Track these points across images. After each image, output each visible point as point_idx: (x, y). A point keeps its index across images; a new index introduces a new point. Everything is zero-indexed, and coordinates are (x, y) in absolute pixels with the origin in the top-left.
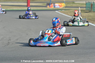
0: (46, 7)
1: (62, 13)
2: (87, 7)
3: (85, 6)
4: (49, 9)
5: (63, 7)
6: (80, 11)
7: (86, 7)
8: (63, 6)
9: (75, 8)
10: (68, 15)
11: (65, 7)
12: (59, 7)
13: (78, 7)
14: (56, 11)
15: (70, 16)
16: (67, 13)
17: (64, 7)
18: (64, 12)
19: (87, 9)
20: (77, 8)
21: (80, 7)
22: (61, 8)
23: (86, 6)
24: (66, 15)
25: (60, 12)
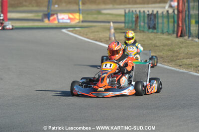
0: (42, 20)
1: (75, 33)
2: (127, 21)
3: (123, 19)
4: (48, 27)
5: (77, 21)
6: (113, 31)
7: (125, 23)
8: (77, 19)
9: (102, 24)
10: (88, 38)
11: (83, 22)
12: (69, 21)
13: (109, 22)
14: (64, 31)
15: (92, 39)
16: (86, 35)
17: (79, 22)
18: (80, 33)
19: (127, 25)
20: (107, 24)
21: (113, 22)
22: (74, 23)
23: (125, 20)
24: (85, 37)
25: (72, 31)
